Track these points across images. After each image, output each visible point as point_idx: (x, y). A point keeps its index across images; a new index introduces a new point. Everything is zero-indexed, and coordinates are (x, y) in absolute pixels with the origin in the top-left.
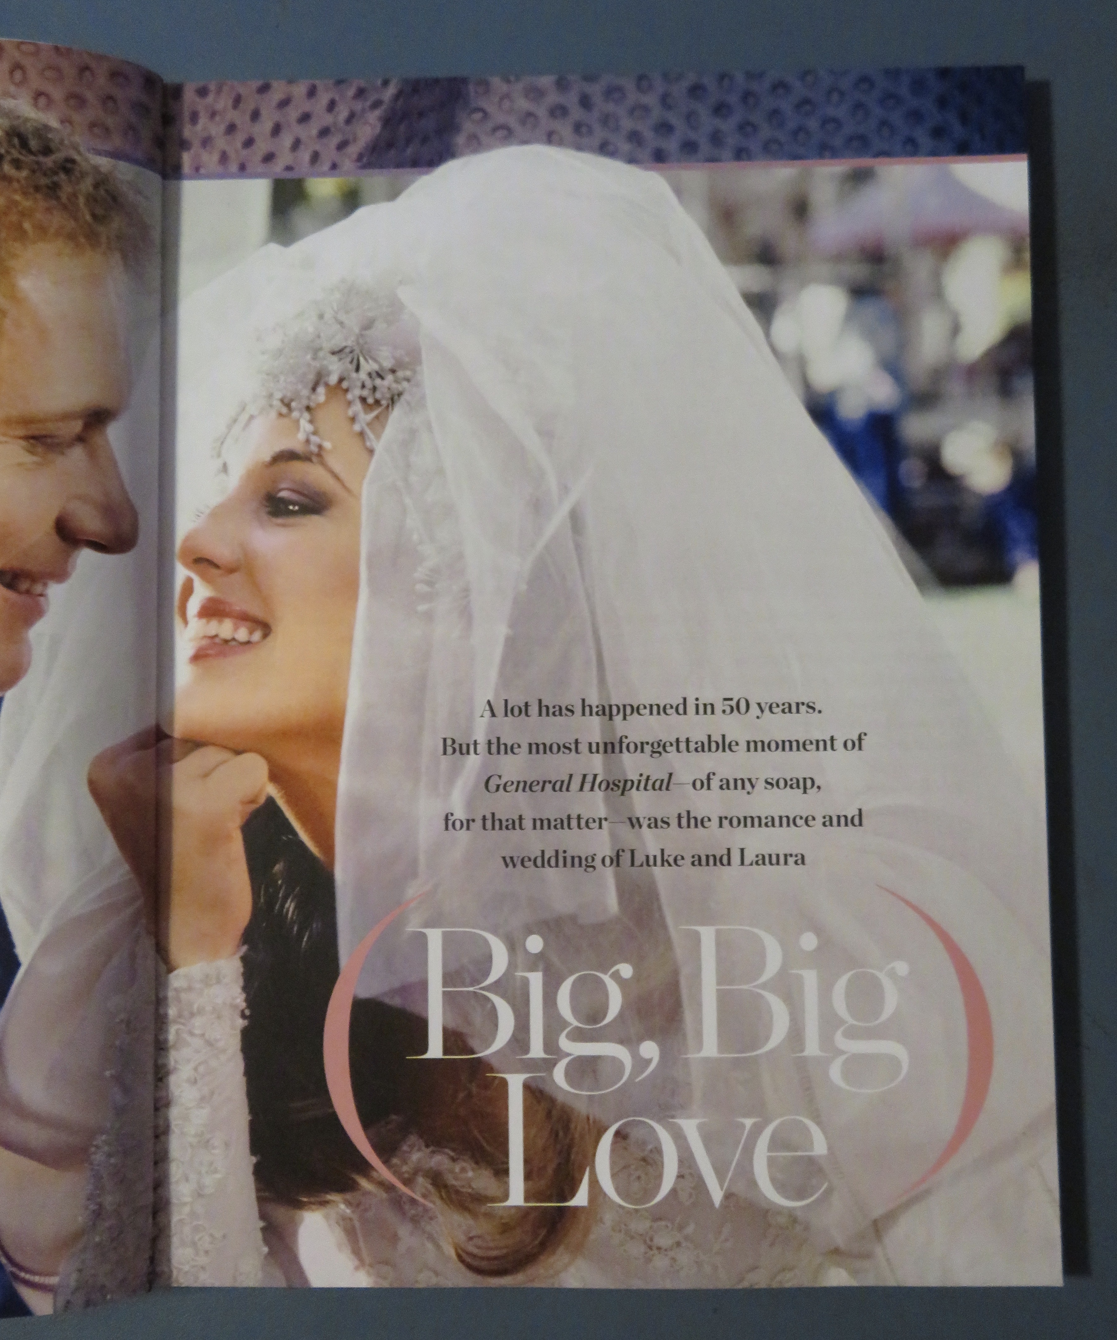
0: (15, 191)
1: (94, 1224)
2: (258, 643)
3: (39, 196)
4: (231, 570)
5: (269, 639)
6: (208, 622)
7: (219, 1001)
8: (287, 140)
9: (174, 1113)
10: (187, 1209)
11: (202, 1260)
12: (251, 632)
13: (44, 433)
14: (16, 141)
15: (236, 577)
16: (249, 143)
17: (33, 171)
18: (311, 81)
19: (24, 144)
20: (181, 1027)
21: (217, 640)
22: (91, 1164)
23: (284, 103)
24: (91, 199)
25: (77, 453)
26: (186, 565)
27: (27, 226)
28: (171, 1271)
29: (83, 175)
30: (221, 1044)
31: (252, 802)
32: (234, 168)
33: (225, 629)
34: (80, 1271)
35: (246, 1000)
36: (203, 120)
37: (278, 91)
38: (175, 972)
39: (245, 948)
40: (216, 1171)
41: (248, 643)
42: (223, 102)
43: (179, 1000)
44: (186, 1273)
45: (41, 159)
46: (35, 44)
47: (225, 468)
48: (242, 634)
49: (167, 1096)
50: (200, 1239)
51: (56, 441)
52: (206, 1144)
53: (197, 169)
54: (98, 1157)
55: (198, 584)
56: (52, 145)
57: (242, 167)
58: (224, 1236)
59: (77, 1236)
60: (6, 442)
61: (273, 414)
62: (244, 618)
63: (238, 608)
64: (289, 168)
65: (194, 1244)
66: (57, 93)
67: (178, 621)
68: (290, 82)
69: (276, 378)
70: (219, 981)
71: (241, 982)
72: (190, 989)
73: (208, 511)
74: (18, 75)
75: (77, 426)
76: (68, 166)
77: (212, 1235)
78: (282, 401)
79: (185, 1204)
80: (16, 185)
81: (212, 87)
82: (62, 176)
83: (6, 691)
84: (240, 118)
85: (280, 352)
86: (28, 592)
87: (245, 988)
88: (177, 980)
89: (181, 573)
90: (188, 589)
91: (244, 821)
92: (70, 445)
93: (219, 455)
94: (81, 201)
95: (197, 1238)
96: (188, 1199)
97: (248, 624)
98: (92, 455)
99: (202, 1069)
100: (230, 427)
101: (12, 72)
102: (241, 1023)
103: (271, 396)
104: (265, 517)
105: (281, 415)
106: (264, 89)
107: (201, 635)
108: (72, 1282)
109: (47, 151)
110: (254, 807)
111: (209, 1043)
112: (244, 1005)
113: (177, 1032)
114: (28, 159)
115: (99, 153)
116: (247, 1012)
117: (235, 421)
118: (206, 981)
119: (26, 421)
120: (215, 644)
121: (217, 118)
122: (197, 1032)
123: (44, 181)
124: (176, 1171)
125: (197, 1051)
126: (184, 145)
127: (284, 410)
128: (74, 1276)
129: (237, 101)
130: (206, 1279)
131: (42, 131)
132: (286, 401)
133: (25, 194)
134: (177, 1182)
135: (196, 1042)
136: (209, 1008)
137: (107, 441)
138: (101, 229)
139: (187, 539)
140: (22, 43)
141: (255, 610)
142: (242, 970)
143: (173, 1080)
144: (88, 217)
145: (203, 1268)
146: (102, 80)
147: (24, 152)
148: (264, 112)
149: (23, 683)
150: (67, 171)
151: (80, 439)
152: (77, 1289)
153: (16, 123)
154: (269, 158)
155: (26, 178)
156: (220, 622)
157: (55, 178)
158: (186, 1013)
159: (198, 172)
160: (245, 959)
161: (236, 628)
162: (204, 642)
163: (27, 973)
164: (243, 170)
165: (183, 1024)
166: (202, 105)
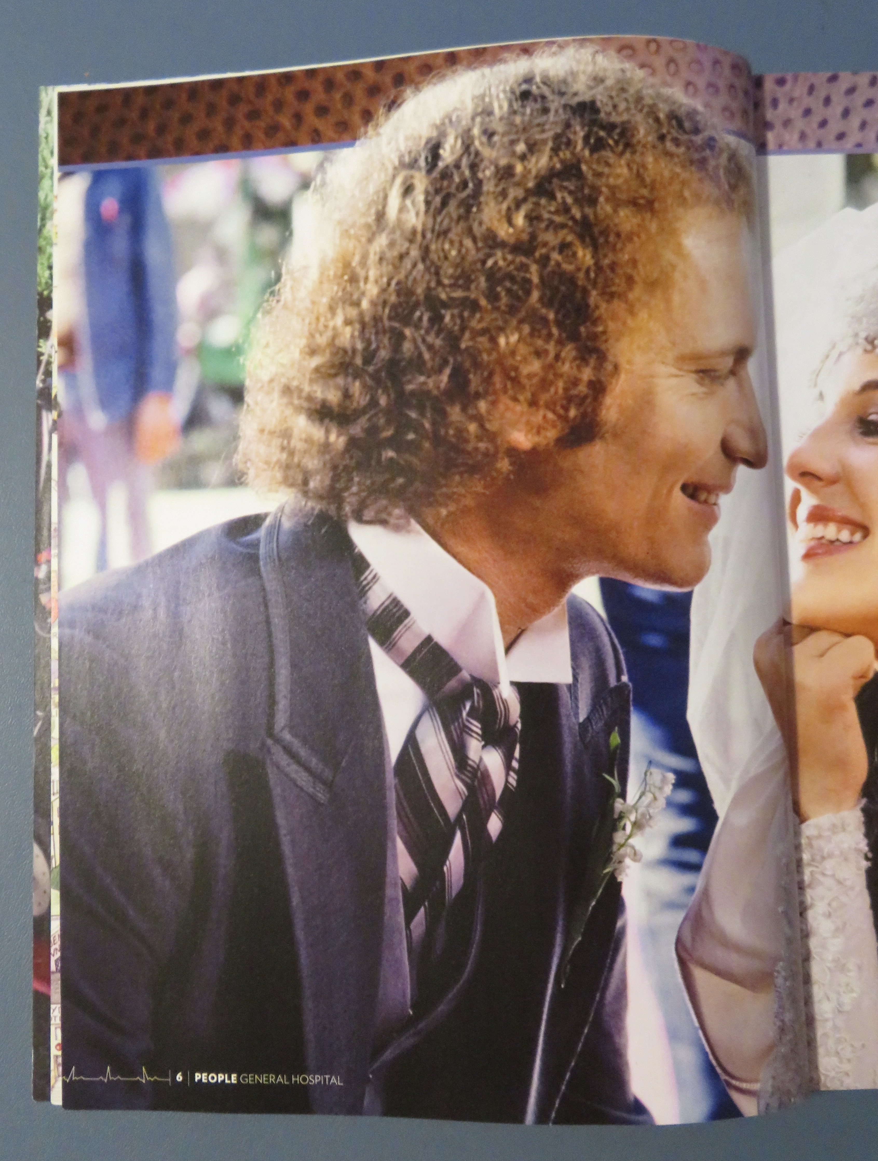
0: (675, 164)
1: (780, 1039)
2: (859, 543)
3: (693, 168)
4: (833, 481)
5: (870, 538)
6: (815, 526)
7: (845, 846)
8: (855, 121)
9: (813, 943)
10: (829, 1024)
11: (847, 1067)
12: (852, 534)
13: (709, 368)
14: (674, 122)
15: (837, 488)
16: (823, 124)
17: (688, 148)
18: (872, 73)
19: (680, 125)
20: (814, 869)
21: (824, 541)
22: (776, 986)
23: (851, 91)
24: (728, 171)
25: (731, 384)
26: (793, 477)
27: (687, 194)
28: (819, 1077)
29: (721, 151)
30: (848, 883)
31: (862, 677)
32: (812, 144)
33: (830, 531)
34: (774, 1078)
35: (869, 845)
36: (782, 106)
37: (846, 80)
38: (807, 823)
39: (864, 801)
40: (852, 991)
41: (851, 542)
42: (800, 91)
43: (810, 845)
44: (834, 1078)
45: (694, 138)
46: (684, 42)
47: (821, 396)
48: (845, 535)
49: (807, 929)
50: (842, 1049)
51: (717, 374)
52: (843, 968)
53: (780, 146)
54: (779, 981)
55: (805, 494)
56: (700, 126)
57: (819, 145)
58: (863, 1046)
59: (771, 1048)
60: (682, 376)
61: (859, 351)
62: (845, 522)
63: (840, 514)
64: (859, 145)
65: (837, 1053)
66: (701, 82)
67: (789, 525)
68: (855, 73)
69: (859, 320)
70: (844, 829)
71: (863, 829)
72: (819, 837)
73: (809, 432)
74: (672, 67)
75: (729, 362)
76: (711, 143)
77: (852, 1046)
78: (866, 339)
79: (827, 1020)
80: (676, 160)
81: (789, 77)
82: (708, 152)
83: (695, 585)
84: (815, 103)
85: (862, 298)
86: (706, 502)
87: (867, 835)
88: (808, 829)
89: (790, 485)
90: (796, 499)
91: (856, 692)
92: (726, 378)
93: (815, 385)
94: (721, 172)
95: (840, 1047)
96: (829, 1015)
97: (850, 527)
98: (740, 385)
99: (834, 904)
100: (823, 362)
101: (668, 65)
102: (865, 864)
103: (856, 335)
104: (859, 437)
105: (866, 351)
106: (833, 79)
107: (810, 537)
108: (769, 1089)
109: (696, 131)
110: (864, 681)
111: (839, 882)
112: (866, 849)
113: (812, 873)
114: (684, 137)
115: (729, 132)
116: (870, 855)
117: (827, 357)
118: (834, 829)
119: (696, 357)
120: (822, 544)
121: (795, 104)
122: (829, 872)
123: (696, 156)
124: (817, 992)
125: (830, 890)
126: (767, 126)
127: (869, 347)
128: (770, 1082)
129: (811, 89)
130: (851, 1084)
131: (692, 114)
132: (870, 339)
133: (683, 166)
134: (820, 1001)
135: (828, 882)
136: (837, 853)
137: (747, 374)
138: (734, 196)
139: (793, 456)
140: (676, 41)
141: (854, 514)
142: (862, 819)
143: (811, 915)
144: (726, 187)
145: (847, 1074)
146: (727, 71)
147: (680, 131)
148: (834, 98)
149: (706, 579)
150: (712, 148)
151: (733, 372)
152: (773, 1094)
153: (673, 108)
154: (841, 136)
155: (684, 154)
156: (826, 525)
157: (703, 154)
158: (818, 858)
159: (781, 149)
160: (865, 811)
161: (839, 531)
162: (813, 543)
163: (724, 824)
164: (820, 147)
165: (817, 867)
166: (781, 92)
